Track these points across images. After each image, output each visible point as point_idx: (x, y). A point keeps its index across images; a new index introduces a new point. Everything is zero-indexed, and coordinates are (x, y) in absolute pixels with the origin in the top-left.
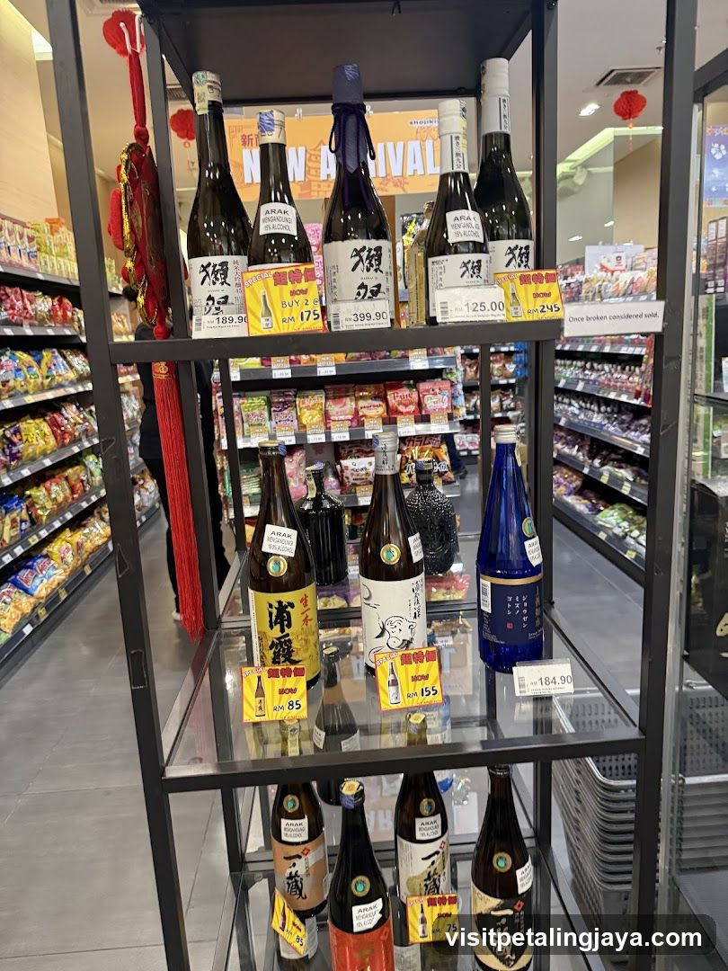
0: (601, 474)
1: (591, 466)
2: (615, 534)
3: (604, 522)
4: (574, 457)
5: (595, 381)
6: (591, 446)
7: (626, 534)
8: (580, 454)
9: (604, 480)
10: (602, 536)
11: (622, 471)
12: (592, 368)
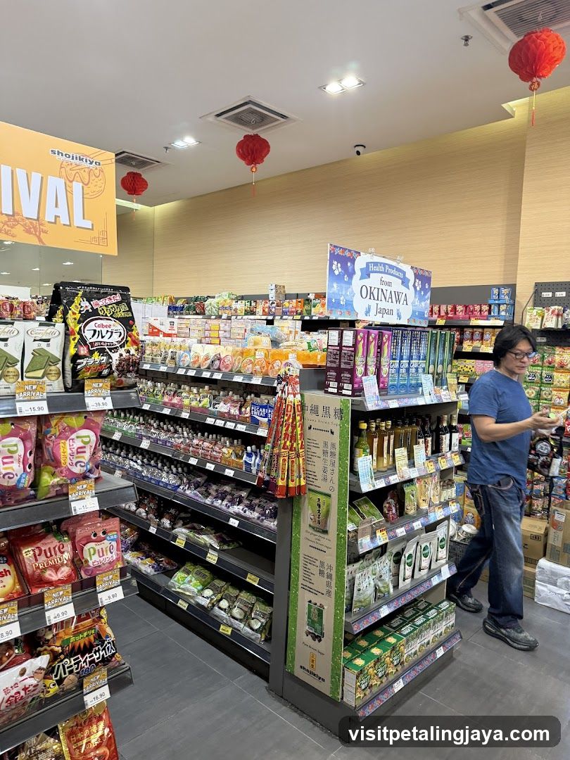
0: (175, 538)
1: (159, 525)
2: (198, 604)
3: (182, 589)
4: (134, 513)
5: (165, 442)
6: (159, 505)
7: (213, 605)
8: (141, 510)
9: (180, 543)
10: (183, 605)
11: (204, 537)
12: (159, 428)
